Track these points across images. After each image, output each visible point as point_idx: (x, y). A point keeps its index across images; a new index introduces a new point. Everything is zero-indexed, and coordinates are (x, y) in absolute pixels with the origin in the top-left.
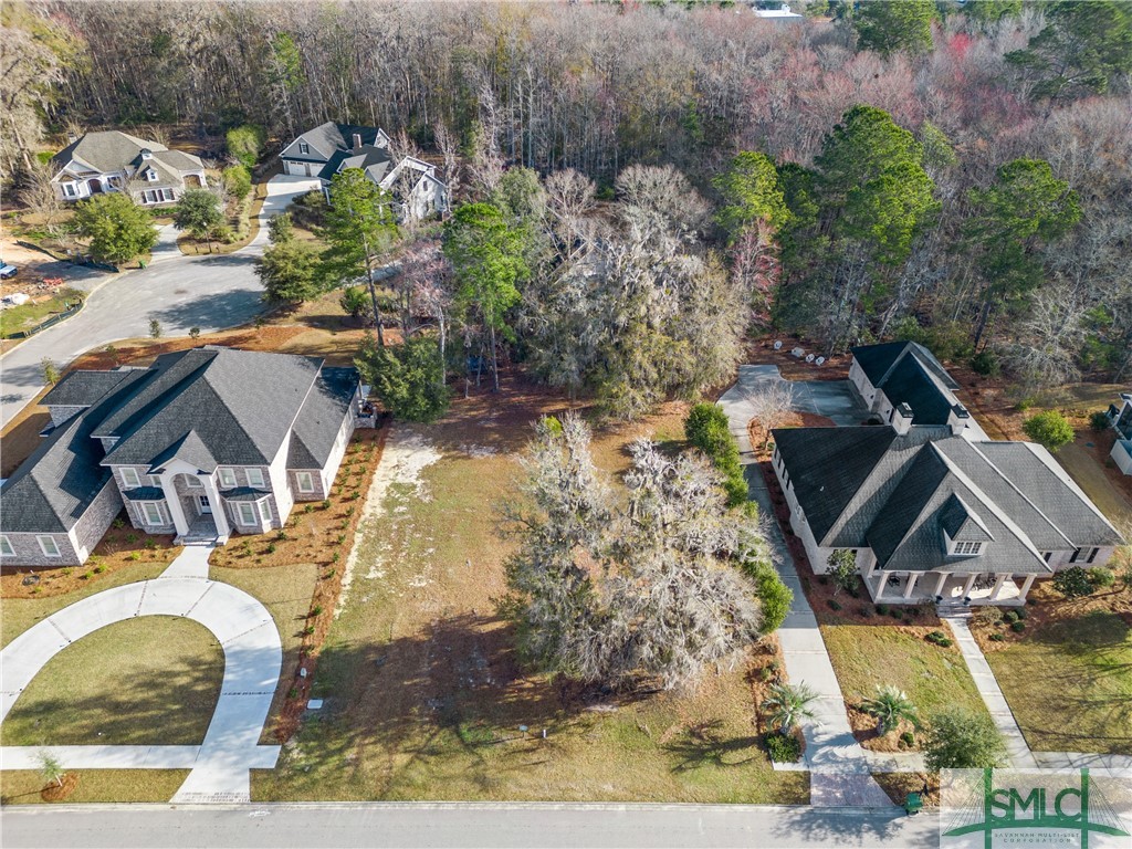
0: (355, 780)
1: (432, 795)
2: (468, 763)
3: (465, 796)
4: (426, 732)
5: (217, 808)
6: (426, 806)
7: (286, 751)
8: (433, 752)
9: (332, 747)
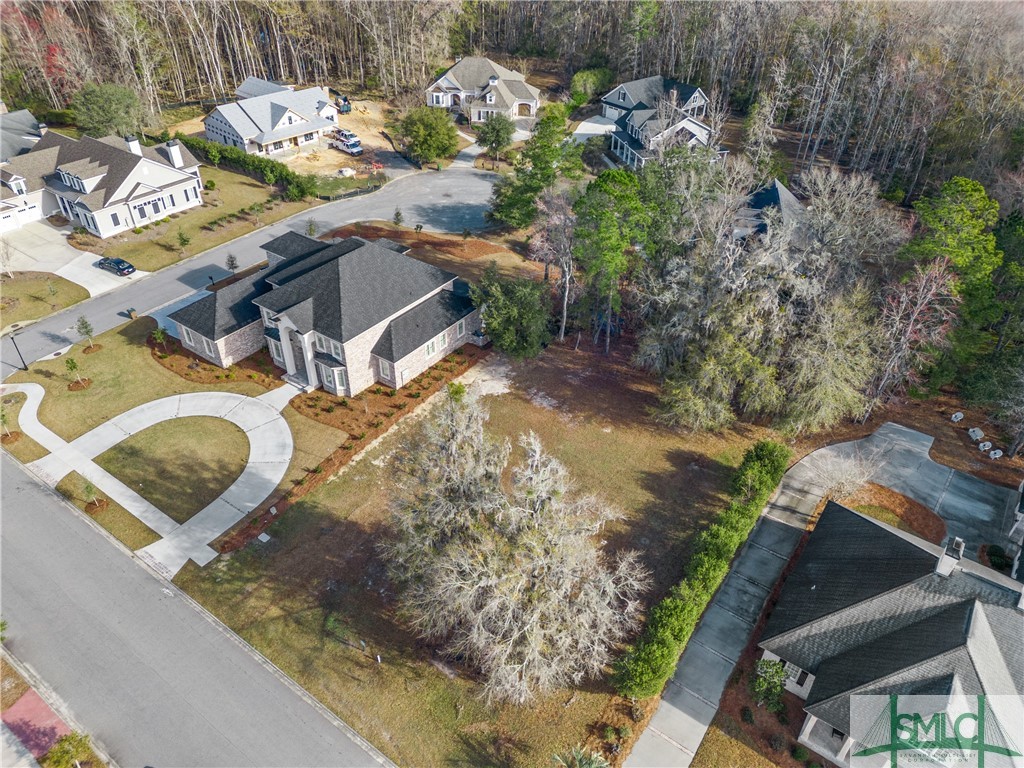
0: (235, 608)
1: (269, 651)
2: (311, 645)
3: (287, 667)
4: (307, 602)
5: (152, 572)
6: (258, 657)
7: (218, 560)
8: (298, 622)
9: (246, 574)
